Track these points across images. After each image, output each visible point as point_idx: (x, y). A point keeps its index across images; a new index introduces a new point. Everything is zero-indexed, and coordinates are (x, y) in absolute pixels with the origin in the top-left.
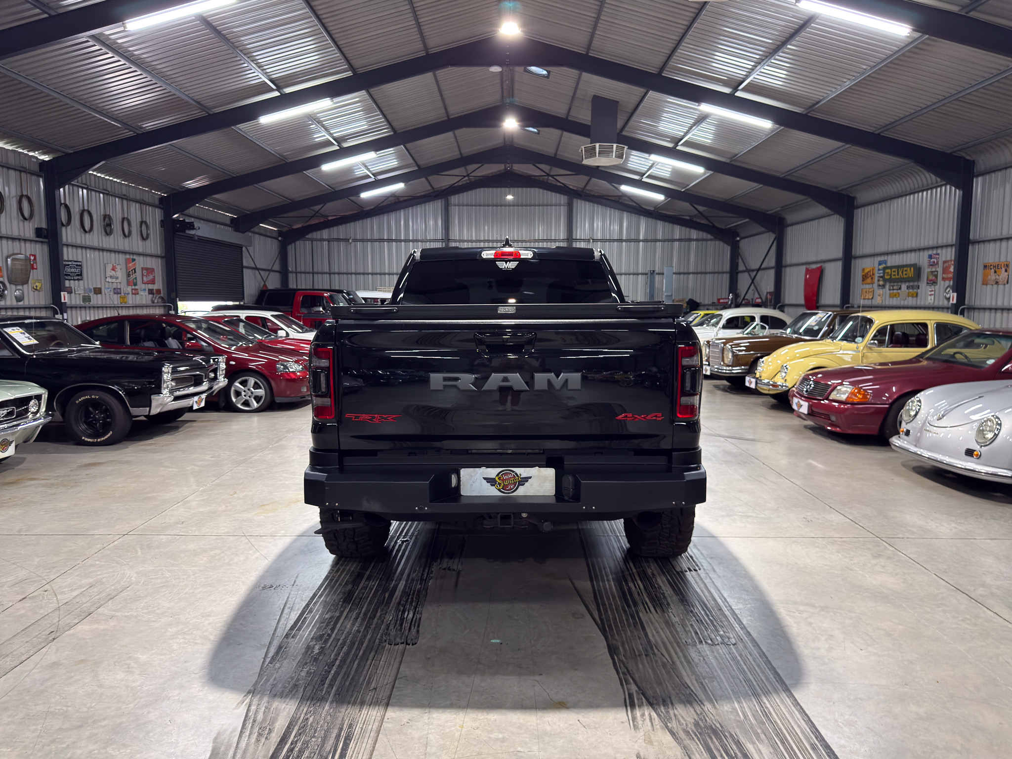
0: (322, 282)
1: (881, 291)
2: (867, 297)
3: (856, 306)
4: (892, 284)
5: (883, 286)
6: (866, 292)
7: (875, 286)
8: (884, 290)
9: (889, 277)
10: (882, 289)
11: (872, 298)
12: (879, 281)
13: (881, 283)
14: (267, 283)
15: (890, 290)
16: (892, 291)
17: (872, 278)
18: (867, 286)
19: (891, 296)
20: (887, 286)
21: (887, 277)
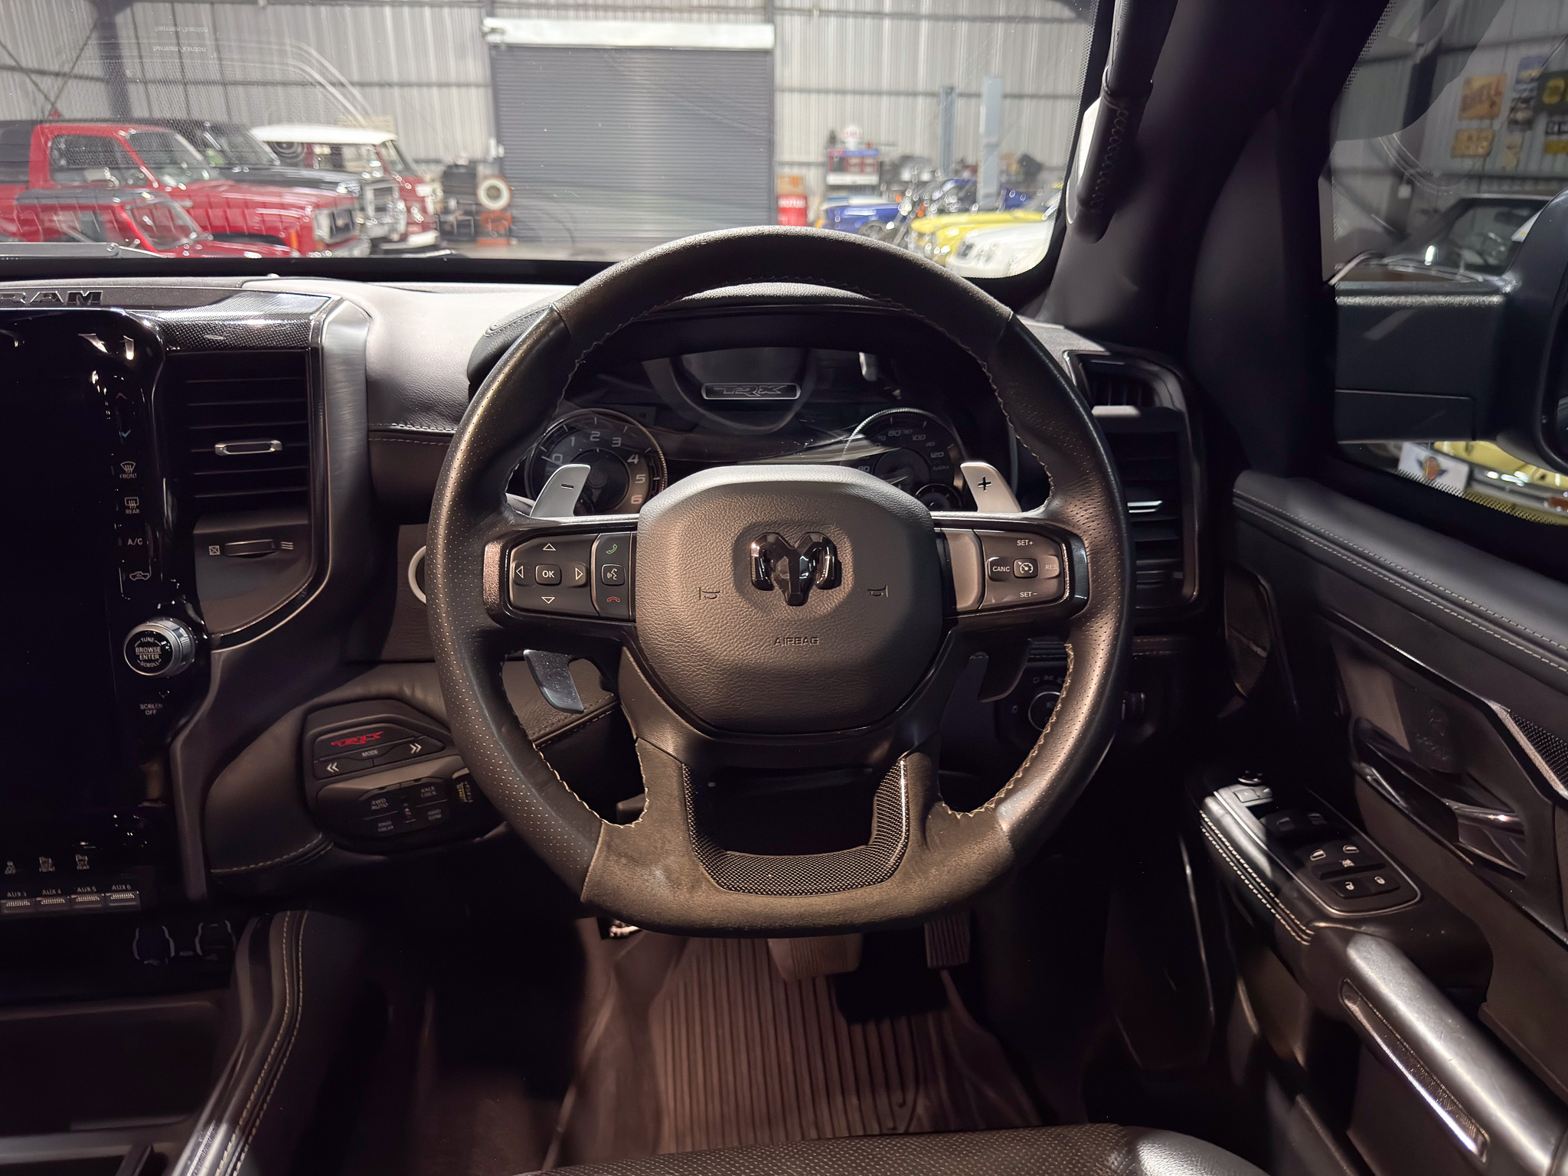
0: (208, 106)
1: (1517, 137)
2: (1471, 152)
3: (1437, 174)
4: (1557, 118)
5: (1529, 124)
6: (1470, 138)
7: (1499, 123)
8: (1528, 134)
9: (1555, 100)
10: (1523, 131)
11: (1488, 154)
12: (1513, 110)
13: (1520, 116)
14: (59, 106)
15: (1547, 133)
16: (1554, 138)
17: (1493, 104)
18: (1475, 124)
19: (1547, 149)
20: (1541, 124)
21: (1547, 99)
